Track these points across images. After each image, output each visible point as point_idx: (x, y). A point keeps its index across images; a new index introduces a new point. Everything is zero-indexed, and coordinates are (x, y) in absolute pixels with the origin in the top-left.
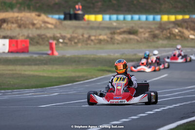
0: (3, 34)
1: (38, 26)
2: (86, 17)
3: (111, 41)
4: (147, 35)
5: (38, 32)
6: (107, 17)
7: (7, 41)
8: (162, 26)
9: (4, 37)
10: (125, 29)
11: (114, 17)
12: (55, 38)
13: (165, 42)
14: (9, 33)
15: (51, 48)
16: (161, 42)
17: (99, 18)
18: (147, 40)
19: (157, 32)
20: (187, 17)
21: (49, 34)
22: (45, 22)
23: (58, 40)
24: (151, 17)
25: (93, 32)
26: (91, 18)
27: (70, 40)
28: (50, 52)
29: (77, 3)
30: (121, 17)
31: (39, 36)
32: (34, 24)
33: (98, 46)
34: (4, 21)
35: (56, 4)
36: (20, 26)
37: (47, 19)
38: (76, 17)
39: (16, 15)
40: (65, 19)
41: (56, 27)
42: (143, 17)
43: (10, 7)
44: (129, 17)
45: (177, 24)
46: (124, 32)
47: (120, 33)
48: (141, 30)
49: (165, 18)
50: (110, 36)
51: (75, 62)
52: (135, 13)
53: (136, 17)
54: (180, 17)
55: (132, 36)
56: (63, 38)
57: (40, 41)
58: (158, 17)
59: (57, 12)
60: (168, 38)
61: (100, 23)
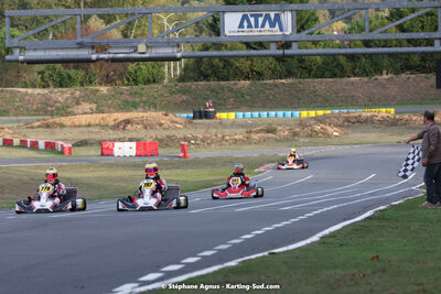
0: (129, 136)
1: (166, 126)
2: (218, 115)
3: (248, 141)
4: (286, 133)
5: (167, 133)
6: (240, 114)
7: (134, 144)
8: (302, 123)
9: (131, 140)
10: (262, 127)
11: (248, 114)
12: (185, 139)
13: (307, 140)
14: (134, 135)
15: (183, 150)
16: (302, 140)
17: (232, 115)
18: (286, 139)
19: (297, 129)
20: (329, 112)
21: (180, 135)
22: (173, 122)
23: (189, 142)
24: (289, 113)
25: (227, 131)
26: (223, 115)
27: (202, 140)
28: (181, 155)
29: (207, 99)
30: (256, 114)
31: (167, 136)
32: (161, 125)
33: (234, 146)
34: (128, 122)
35: (184, 101)
36: (146, 128)
37: (174, 119)
38: (206, 115)
39: (141, 114)
40: (194, 117)
41: (185, 127)
42: (280, 114)
43: (134, 106)
44: (264, 114)
45: (318, 120)
46: (261, 131)
47: (257, 132)
48: (279, 128)
49: (304, 114)
50: (246, 135)
51: (209, 164)
52: (271, 109)
53: (273, 113)
54: (321, 113)
55: (270, 135)
56: (195, 138)
57: (169, 143)
58: (297, 113)
59: (185, 110)
60: (311, 136)
61: (234, 122)
